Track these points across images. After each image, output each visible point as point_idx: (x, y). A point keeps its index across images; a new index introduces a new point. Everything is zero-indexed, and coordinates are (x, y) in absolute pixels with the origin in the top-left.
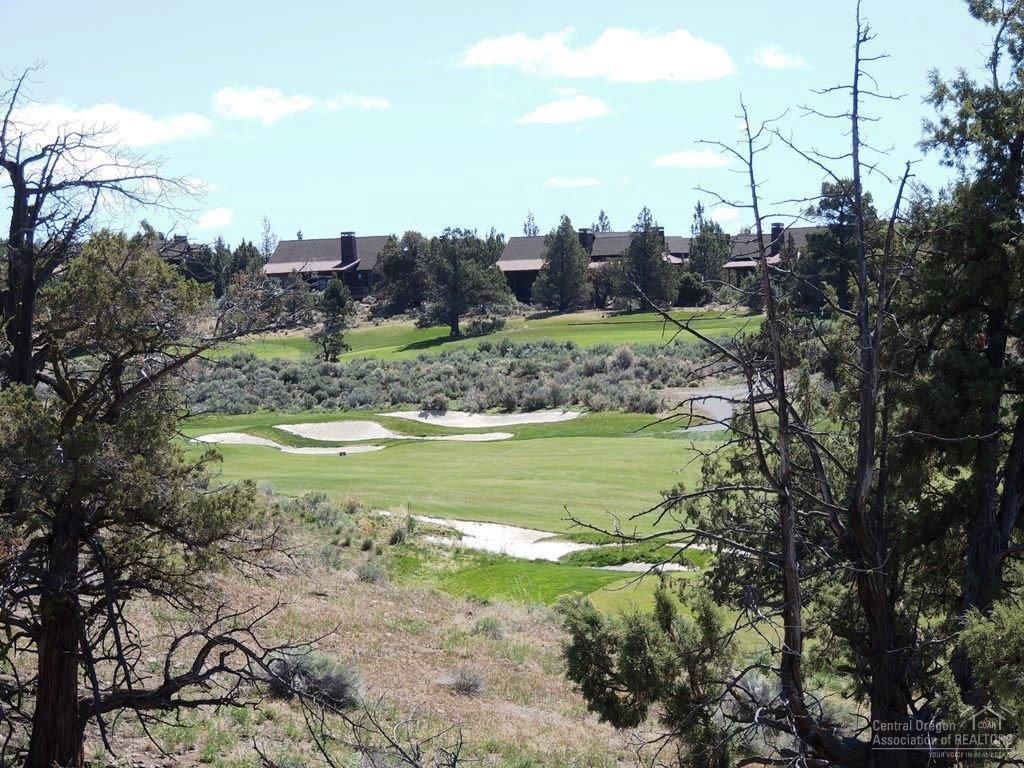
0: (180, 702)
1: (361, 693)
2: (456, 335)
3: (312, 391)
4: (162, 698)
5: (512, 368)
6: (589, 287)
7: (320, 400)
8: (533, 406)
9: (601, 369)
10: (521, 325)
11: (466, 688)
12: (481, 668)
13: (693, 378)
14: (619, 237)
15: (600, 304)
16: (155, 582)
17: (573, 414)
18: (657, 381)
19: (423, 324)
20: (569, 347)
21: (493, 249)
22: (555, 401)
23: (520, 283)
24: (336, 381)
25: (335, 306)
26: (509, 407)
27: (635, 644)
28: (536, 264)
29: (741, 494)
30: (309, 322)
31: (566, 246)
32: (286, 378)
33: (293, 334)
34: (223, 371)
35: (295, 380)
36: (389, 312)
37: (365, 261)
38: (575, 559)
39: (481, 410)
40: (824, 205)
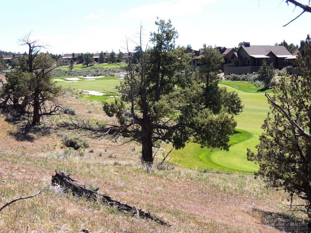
0: (52, 114)
1: (76, 113)
2: (88, 66)
3: (69, 74)
4: (50, 114)
5: (95, 71)
6: (105, 60)
7: (70, 75)
8: (98, 76)
9: (107, 71)
10: (96, 65)
11: (90, 112)
12: (92, 109)
13: (119, 72)
14: (109, 53)
15: (107, 62)
16: (49, 98)
17: (103, 77)
18: (114, 72)
19: (83, 65)
20: (103, 68)
21: (92, 55)
22: (101, 75)
23: (96, 60)
24: (72, 72)
25: (72, 63)
26: (95, 76)
27: (112, 106)
28: (98, 57)
29: (125, 87)
30: (68, 65)
31: (102, 55)
32: (65, 72)
33: (66, 66)
34: (57, 71)
35: (67, 72)
36: (79, 63)
37: (76, 57)
38: (104, 95)
39: (91, 76)
40: (136, 49)
